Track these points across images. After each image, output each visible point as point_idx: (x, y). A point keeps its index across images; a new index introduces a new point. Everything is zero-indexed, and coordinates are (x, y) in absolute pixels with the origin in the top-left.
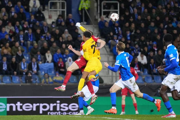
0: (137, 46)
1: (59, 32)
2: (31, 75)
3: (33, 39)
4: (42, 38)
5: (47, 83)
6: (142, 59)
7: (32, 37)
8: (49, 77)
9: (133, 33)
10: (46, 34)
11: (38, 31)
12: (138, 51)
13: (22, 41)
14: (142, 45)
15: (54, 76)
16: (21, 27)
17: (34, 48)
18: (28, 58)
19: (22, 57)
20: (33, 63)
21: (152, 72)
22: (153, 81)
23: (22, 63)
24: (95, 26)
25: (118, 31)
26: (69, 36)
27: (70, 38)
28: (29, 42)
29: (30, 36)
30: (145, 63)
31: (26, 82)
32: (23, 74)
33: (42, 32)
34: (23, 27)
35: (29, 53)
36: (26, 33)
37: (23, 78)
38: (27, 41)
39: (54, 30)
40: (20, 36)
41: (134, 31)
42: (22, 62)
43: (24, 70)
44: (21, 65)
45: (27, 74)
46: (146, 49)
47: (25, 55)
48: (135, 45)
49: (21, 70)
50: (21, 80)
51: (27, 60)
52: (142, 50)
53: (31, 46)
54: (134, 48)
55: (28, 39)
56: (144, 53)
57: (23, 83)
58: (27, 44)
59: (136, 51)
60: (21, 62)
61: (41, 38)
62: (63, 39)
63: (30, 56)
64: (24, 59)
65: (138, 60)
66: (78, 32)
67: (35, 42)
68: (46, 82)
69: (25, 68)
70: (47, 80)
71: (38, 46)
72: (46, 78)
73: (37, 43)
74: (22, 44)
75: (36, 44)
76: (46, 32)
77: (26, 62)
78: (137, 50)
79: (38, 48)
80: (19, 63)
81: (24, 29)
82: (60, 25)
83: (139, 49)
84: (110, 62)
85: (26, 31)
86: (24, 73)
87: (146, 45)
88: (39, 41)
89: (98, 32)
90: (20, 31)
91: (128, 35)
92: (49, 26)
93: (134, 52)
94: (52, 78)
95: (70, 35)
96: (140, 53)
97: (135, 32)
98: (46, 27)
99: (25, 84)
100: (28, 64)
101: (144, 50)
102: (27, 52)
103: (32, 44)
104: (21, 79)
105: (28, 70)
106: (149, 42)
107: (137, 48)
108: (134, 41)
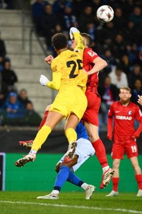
6: (119, 80)
9: (100, 28)
65: (110, 81)
83: (112, 59)
96: (114, 68)
101: (122, 62)
106: (131, 45)
108: (103, 43)
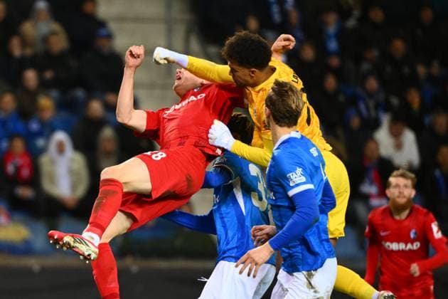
6: (399, 146)
9: (351, 23)
12: (377, 107)
26: (53, 33)
27: (60, 43)
41: (356, 13)
46: (415, 99)
48: (363, 79)
52: (395, 101)
54: (359, 91)
59: (368, 109)
78: (371, 104)
83: (381, 97)
87: (414, 81)
91: (332, 29)
93: (360, 114)
107: (371, 95)
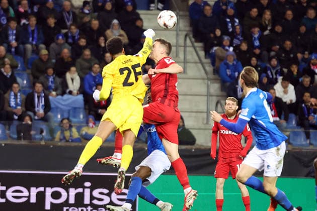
0: (274, 62)
1: (100, 25)
2: (30, 122)
3: (39, 39)
4: (60, 37)
5: (67, 141)
7: (35, 35)
8: (71, 126)
10: (69, 29)
11: (52, 22)
12: (276, 74)
13: (14, 43)
14: (286, 60)
15: (85, 124)
16: (12, 12)
17: (41, 59)
18: (25, 82)
19: (13, 80)
20: (36, 95)
21: (306, 122)
22: (308, 142)
23: (12, 93)
24: (181, 13)
25: (233, 26)
26: (121, 35)
28: (29, 46)
29: (33, 31)
30: (291, 101)
31: (19, 138)
32: (13, 119)
33: (61, 23)
34: (17, 12)
35: (29, 71)
36: (24, 24)
37: (14, 128)
38: (24, 43)
39: (87, 19)
40: (10, 32)
42: (12, 90)
43: (15, 111)
44: (10, 98)
45: (21, 118)
46: (295, 69)
47: (19, 75)
48: (270, 59)
49: (9, 109)
50: (8, 132)
51: (22, 87)
52: (285, 70)
53: (34, 56)
54: (268, 65)
55: (28, 39)
56: (289, 78)
57: (14, 139)
58: (25, 49)
59: (272, 74)
60: (9, 91)
61: (58, 39)
62: (106, 40)
63: (32, 78)
64: (15, 85)
66: (142, 26)
67: (42, 46)
68: (64, 138)
69: (17, 104)
70: (67, 134)
71: (49, 54)
72: (66, 130)
73: (47, 49)
74: (13, 50)
75: (44, 52)
76: (68, 24)
77: (20, 91)
78: (274, 72)
79: (49, 59)
80: (5, 93)
81: (19, 16)
82: (103, 8)
84: (212, 96)
85: (24, 21)
86: (16, 117)
87: (295, 61)
88: (53, 45)
89: (188, 28)
90: (9, 19)
91: (256, 36)
92: (77, 11)
93: (268, 76)
94: (79, 129)
95: (122, 32)
97: (272, 31)
98: (68, 12)
99: (16, 142)
100: (24, 97)
102: (24, 70)
103: (36, 51)
104: (9, 129)
105: (24, 109)
107: (274, 68)
